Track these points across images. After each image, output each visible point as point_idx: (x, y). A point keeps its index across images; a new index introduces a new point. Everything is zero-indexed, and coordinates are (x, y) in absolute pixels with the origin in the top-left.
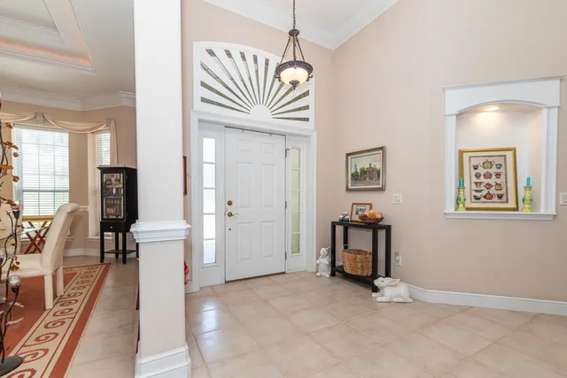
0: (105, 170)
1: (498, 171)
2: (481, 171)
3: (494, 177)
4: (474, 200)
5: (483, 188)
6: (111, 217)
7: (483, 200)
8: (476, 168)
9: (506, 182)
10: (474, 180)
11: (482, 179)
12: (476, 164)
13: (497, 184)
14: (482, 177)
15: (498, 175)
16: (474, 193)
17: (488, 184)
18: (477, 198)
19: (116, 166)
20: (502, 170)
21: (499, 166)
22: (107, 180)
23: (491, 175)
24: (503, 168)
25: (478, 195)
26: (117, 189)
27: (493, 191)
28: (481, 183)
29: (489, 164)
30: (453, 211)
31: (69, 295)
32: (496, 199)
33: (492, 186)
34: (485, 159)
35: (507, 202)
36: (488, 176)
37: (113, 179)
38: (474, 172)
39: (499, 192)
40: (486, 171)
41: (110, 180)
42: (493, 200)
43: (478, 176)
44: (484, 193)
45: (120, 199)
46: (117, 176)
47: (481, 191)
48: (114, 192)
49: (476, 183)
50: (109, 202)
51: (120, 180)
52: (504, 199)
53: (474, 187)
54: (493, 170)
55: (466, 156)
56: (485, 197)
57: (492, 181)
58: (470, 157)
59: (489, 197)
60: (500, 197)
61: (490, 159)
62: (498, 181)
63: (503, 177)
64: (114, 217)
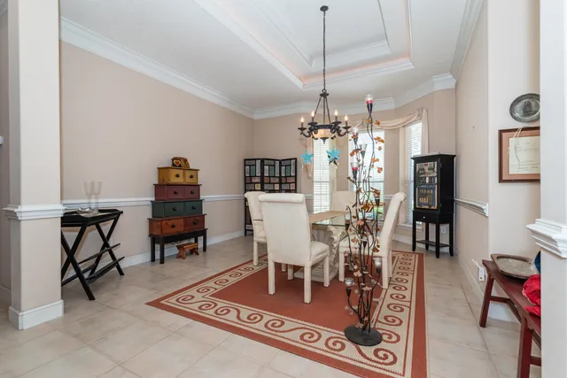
0: (418, 160)
6: (423, 207)
19: (427, 154)
22: (419, 169)
26: (430, 178)
31: (397, 279)
37: (426, 168)
41: (423, 169)
45: (434, 189)
46: (430, 164)
48: (427, 182)
50: (422, 191)
51: (433, 169)
64: (427, 207)
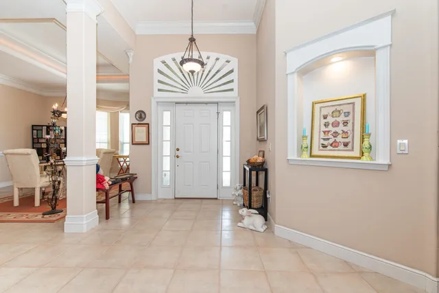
1: (346, 119)
2: (330, 120)
3: (341, 125)
4: (321, 148)
5: (330, 136)
7: (329, 147)
8: (325, 117)
9: (353, 130)
10: (324, 128)
11: (330, 128)
12: (326, 114)
13: (344, 132)
14: (330, 126)
15: (345, 123)
16: (322, 142)
17: (336, 133)
18: (324, 146)
20: (350, 118)
21: (347, 114)
23: (339, 123)
24: (351, 116)
25: (326, 143)
27: (339, 139)
28: (329, 132)
29: (337, 112)
30: (295, 157)
32: (341, 147)
33: (339, 134)
34: (334, 109)
35: (352, 150)
36: (336, 124)
38: (324, 121)
39: (346, 140)
40: (333, 120)
42: (339, 148)
43: (326, 125)
44: (331, 141)
47: (328, 139)
49: (324, 132)
52: (350, 147)
53: (322, 135)
54: (341, 119)
55: (317, 107)
56: (331, 145)
57: (339, 129)
58: (321, 108)
59: (335, 145)
60: (346, 145)
61: (339, 108)
62: (345, 129)
63: (350, 124)
